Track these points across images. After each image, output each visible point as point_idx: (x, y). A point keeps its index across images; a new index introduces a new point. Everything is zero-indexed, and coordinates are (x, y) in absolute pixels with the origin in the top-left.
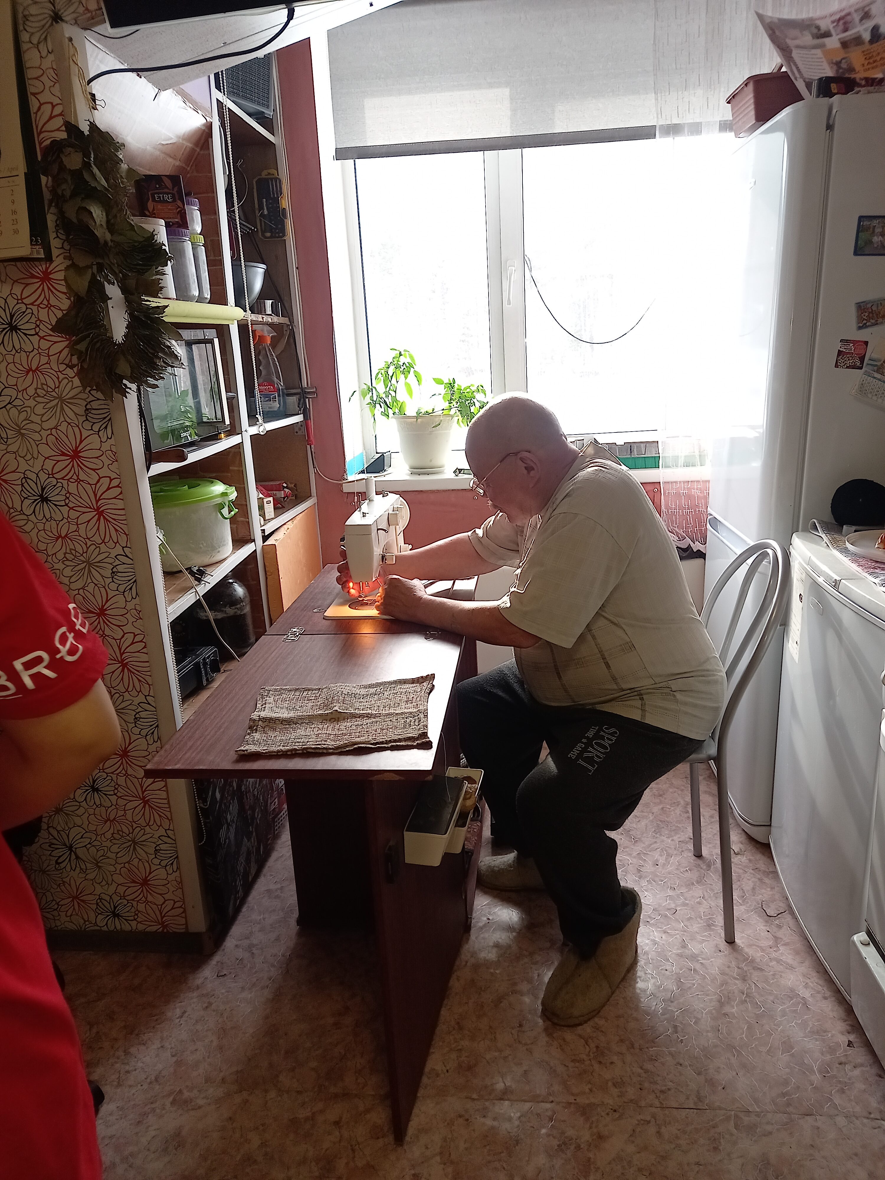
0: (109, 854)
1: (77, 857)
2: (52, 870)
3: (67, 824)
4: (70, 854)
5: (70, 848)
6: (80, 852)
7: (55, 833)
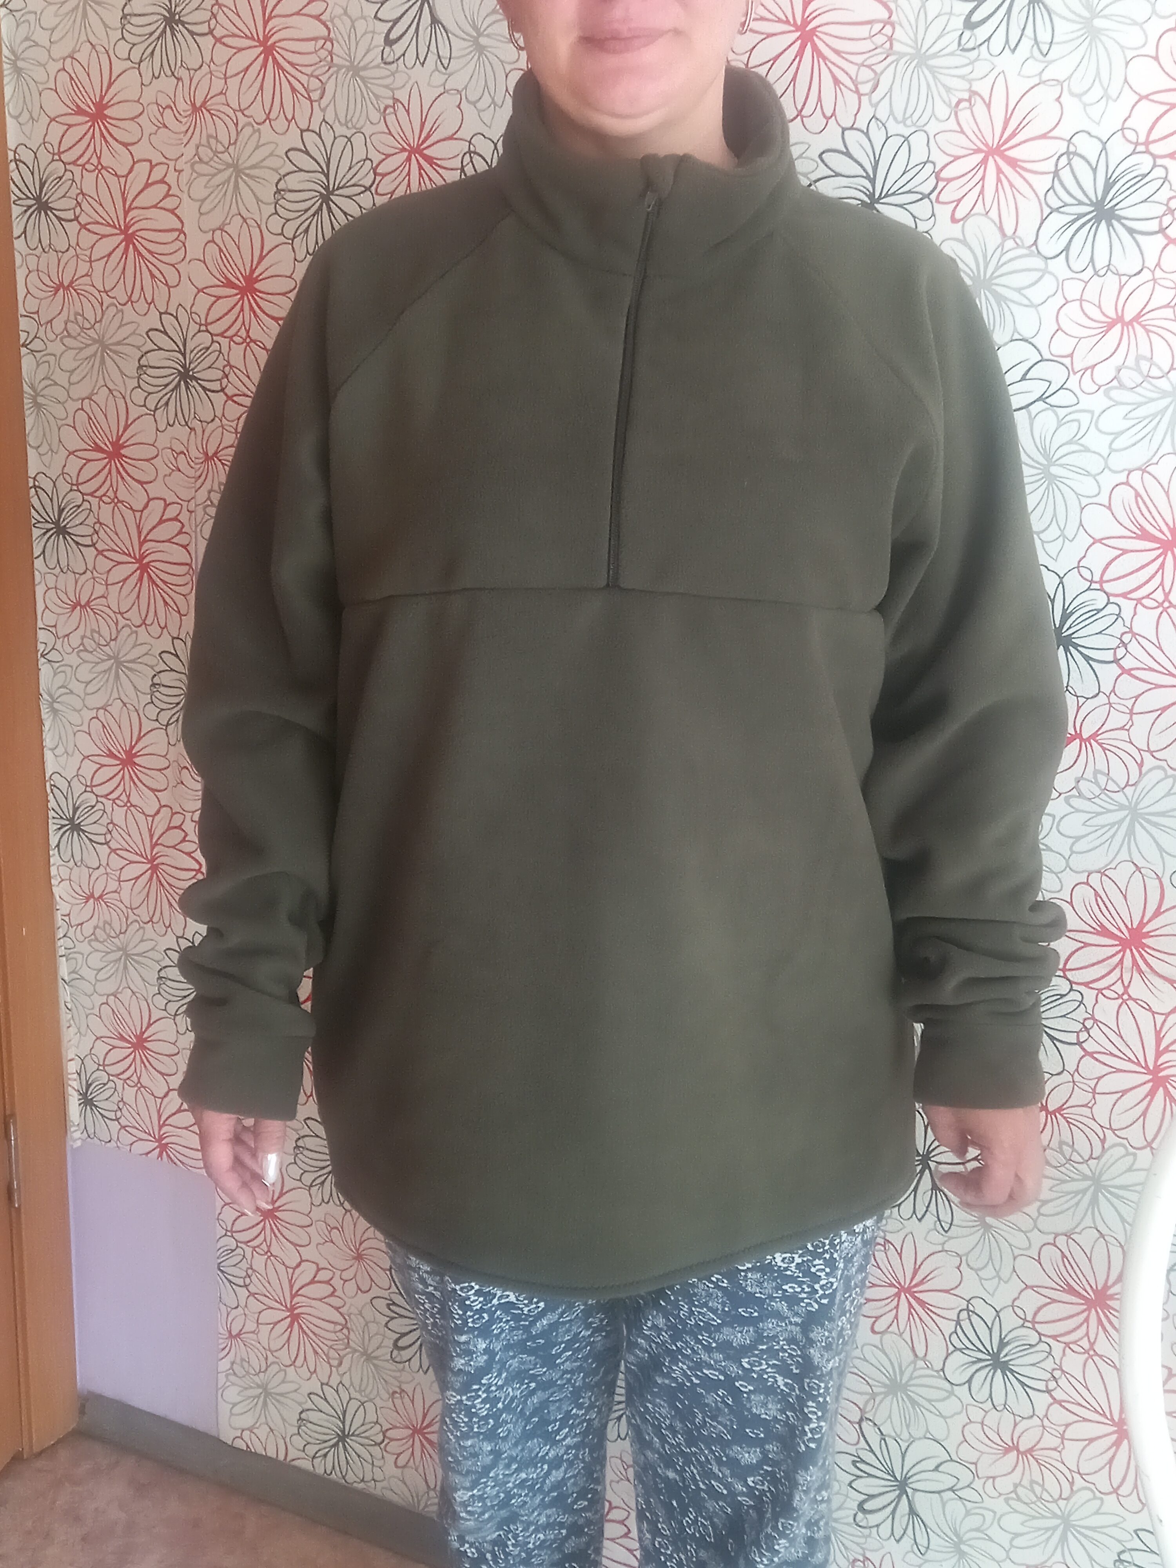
0: (994, 1532)
1: (913, 1512)
2: (845, 1521)
3: (908, 1426)
4: (899, 1497)
5: (902, 1485)
6: (922, 1503)
7: (874, 1439)
